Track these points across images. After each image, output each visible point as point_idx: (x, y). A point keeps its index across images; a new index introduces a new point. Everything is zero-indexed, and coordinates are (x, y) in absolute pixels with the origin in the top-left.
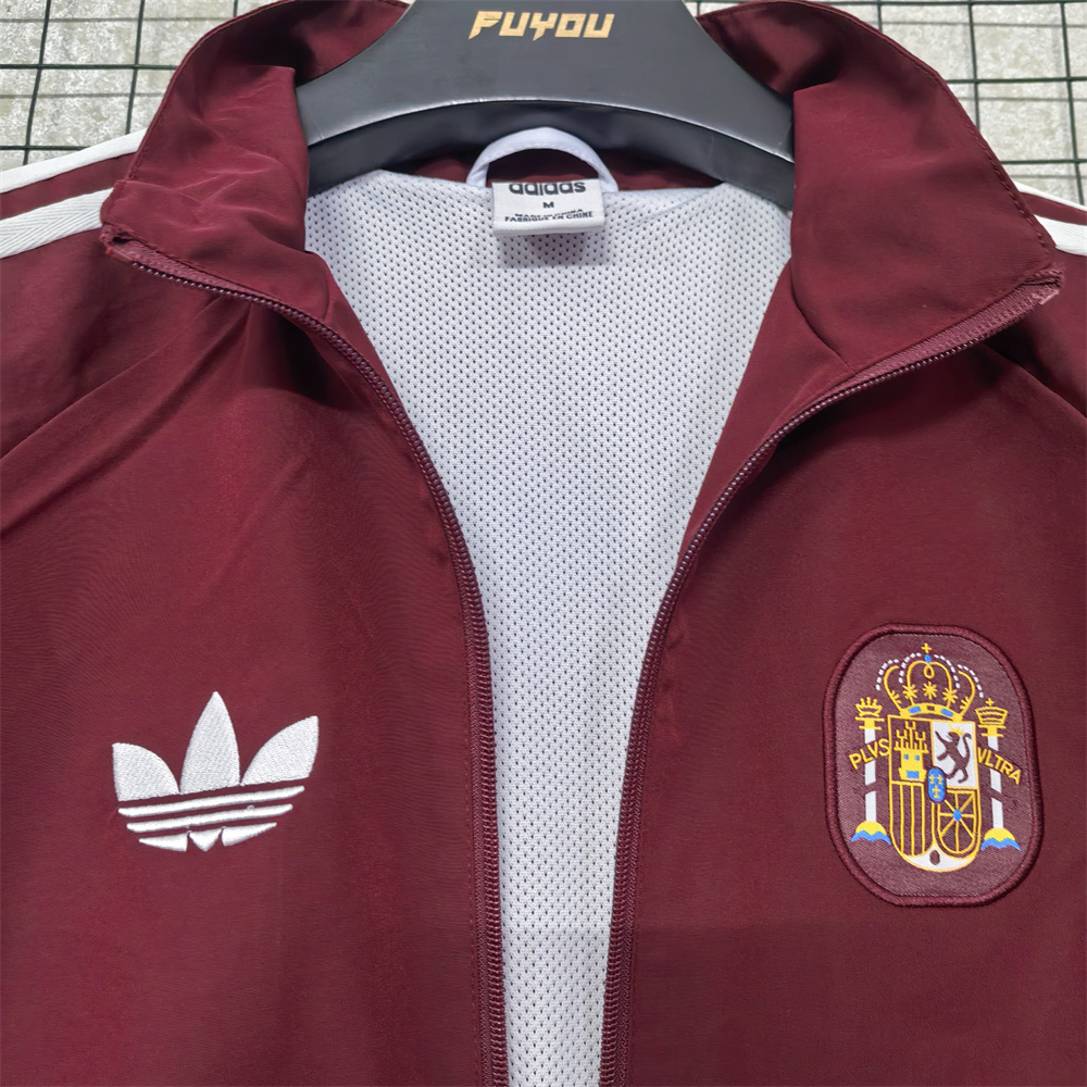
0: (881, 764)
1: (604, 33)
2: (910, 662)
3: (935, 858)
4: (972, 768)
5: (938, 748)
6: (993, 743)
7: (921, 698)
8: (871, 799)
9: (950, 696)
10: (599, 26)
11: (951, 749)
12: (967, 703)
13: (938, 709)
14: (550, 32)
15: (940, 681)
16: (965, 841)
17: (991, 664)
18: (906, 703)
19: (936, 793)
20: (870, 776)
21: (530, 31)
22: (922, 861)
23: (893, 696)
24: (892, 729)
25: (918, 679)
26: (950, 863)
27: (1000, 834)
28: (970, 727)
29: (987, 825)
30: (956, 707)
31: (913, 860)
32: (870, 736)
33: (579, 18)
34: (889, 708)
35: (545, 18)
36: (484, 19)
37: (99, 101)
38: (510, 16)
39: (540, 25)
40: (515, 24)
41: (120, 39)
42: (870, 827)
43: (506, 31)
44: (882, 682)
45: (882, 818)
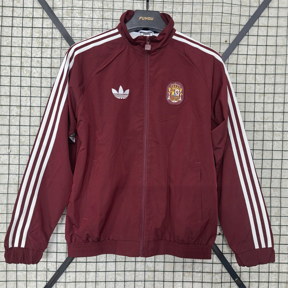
0: (170, 93)
1: (152, 20)
2: (174, 84)
3: (174, 101)
4: (178, 94)
6: (181, 92)
7: (175, 88)
8: (169, 96)
9: (177, 87)
10: (152, 19)
11: (177, 92)
12: (179, 88)
13: (176, 89)
14: (147, 19)
15: (177, 86)
16: (177, 100)
17: (181, 85)
18: (173, 88)
19: (175, 96)
20: (169, 94)
21: (145, 19)
22: (173, 101)
23: (172, 87)
24: (172, 90)
25: (174, 86)
26: (175, 102)
27: (180, 99)
28: (179, 90)
29: (179, 99)
30: (178, 88)
31: (172, 101)
33: (150, 18)
35: (146, 18)
36: (140, 18)
37: (98, 21)
38: (143, 17)
39: (146, 19)
40: (143, 18)
41: (99, 13)
42: (169, 98)
43: (142, 19)
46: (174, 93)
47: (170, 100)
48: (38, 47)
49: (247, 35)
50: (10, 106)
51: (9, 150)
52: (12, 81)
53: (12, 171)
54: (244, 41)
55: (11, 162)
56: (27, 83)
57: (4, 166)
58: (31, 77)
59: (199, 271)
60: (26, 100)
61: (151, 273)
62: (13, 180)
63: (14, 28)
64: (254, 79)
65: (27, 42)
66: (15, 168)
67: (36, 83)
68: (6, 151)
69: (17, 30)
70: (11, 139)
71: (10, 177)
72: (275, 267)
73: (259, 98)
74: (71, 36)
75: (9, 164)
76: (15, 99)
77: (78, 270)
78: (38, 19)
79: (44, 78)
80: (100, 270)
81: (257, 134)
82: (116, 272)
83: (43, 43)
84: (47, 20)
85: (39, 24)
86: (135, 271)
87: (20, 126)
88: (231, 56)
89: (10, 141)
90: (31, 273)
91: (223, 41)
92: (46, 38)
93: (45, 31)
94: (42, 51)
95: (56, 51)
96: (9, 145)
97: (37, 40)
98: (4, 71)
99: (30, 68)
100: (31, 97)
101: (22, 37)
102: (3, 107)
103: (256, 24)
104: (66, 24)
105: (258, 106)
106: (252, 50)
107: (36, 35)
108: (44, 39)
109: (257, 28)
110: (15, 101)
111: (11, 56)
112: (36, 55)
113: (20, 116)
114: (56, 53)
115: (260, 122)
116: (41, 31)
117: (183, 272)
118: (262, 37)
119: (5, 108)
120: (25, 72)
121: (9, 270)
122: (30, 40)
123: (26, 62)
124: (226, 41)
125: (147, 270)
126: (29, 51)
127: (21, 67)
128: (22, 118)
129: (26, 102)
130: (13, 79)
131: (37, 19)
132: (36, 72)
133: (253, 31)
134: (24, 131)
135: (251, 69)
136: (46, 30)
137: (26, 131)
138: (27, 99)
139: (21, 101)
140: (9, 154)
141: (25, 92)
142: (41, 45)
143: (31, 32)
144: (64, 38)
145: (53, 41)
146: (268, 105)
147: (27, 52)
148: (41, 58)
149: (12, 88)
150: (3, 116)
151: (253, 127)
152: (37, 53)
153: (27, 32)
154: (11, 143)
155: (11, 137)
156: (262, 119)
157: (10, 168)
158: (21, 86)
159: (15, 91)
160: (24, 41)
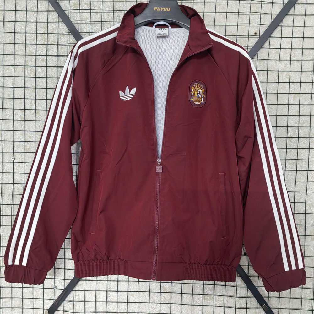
0: (193, 93)
1: (169, 10)
2: (197, 84)
3: (197, 103)
4: (201, 95)
5: (198, 93)
6: (203, 93)
7: (197, 87)
9: (200, 88)
10: (169, 9)
11: (199, 93)
12: (201, 89)
14: (163, 10)
16: (200, 102)
19: (198, 97)
21: (161, 10)
22: (196, 103)
24: (195, 90)
25: (197, 86)
27: (202, 101)
28: (201, 91)
31: (195, 103)
32: (193, 91)
33: (166, 8)
34: (195, 88)
35: (162, 8)
36: (155, 8)
37: (108, 13)
38: (158, 8)
39: (162, 9)
40: (159, 9)
41: (110, 4)
42: (192, 99)
43: (158, 10)
44: (194, 85)
45: (193, 98)
46: (197, 93)
47: (192, 101)
48: (43, 44)
49: (281, 26)
50: (14, 109)
51: (13, 158)
52: (15, 82)
53: (17, 180)
54: (277, 33)
55: (15, 171)
56: (31, 84)
57: (8, 175)
58: (36, 77)
59: (221, 294)
60: (31, 103)
61: (167, 295)
62: (17, 190)
63: (17, 23)
64: (288, 76)
65: (31, 38)
66: (20, 177)
67: (42, 84)
68: (10, 159)
69: (20, 25)
70: (15, 146)
71: (14, 187)
72: (309, 292)
73: (294, 99)
74: (78, 30)
75: (13, 173)
76: (19, 102)
77: (87, 289)
78: (43, 12)
79: (50, 79)
80: (111, 290)
81: (290, 141)
82: (129, 292)
83: (48, 39)
84: (53, 14)
85: (44, 18)
86: (150, 292)
87: (24, 131)
88: (261, 51)
89: (14, 147)
90: (37, 290)
91: (252, 32)
92: (52, 33)
93: (51, 26)
94: (48, 48)
95: (63, 48)
96: (13, 152)
97: (42, 36)
98: (7, 71)
99: (35, 67)
100: (36, 99)
101: (26, 33)
102: (7, 110)
103: (291, 12)
104: (74, 17)
105: (293, 108)
106: (286, 43)
107: (41, 30)
108: (49, 35)
109: (292, 17)
110: (19, 104)
111: (14, 55)
112: (41, 53)
113: (24, 120)
114: (63, 50)
115: (294, 127)
116: (46, 26)
117: (203, 294)
118: (298, 27)
119: (9, 111)
120: (30, 72)
121: (15, 286)
122: (34, 36)
123: (31, 61)
124: (256, 33)
125: (162, 291)
126: (34, 49)
127: (25, 66)
128: (27, 123)
129: (31, 105)
130: (16, 79)
131: (41, 12)
132: (41, 72)
133: (288, 20)
134: (29, 137)
135: (284, 65)
136: (52, 24)
137: (31, 137)
138: (32, 101)
139: (26, 104)
140: (13, 162)
141: (30, 93)
142: (46, 41)
143: (35, 27)
144: (71, 34)
145: (60, 37)
146: (305, 107)
147: (31, 49)
148: (47, 56)
149: (15, 90)
150: (6, 120)
151: (286, 133)
152: (42, 50)
153: (31, 28)
154: (16, 150)
155: (16, 143)
156: (296, 123)
157: (15, 177)
158: (25, 88)
159: (19, 93)
160: (28, 38)
